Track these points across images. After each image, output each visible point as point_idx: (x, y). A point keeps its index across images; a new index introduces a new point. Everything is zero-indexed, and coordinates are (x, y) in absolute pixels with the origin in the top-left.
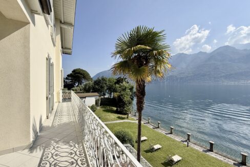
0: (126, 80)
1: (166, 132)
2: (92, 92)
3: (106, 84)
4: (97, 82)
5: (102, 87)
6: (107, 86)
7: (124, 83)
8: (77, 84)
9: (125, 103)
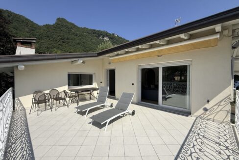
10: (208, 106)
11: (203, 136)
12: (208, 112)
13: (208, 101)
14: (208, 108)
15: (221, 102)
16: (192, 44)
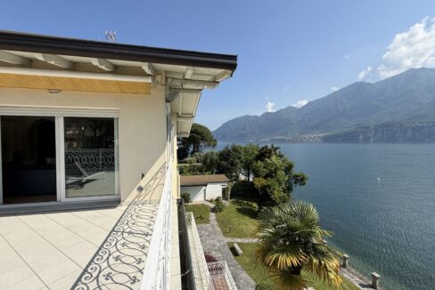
0: (277, 151)
1: (361, 281)
2: (217, 173)
3: (239, 158)
4: (225, 155)
5: (232, 164)
6: (242, 162)
7: (274, 158)
8: (191, 149)
9: (274, 202)
10: (143, 183)
11: (130, 233)
12: (143, 192)
13: (143, 176)
14: (143, 186)
15: (157, 174)
16: (117, 82)
